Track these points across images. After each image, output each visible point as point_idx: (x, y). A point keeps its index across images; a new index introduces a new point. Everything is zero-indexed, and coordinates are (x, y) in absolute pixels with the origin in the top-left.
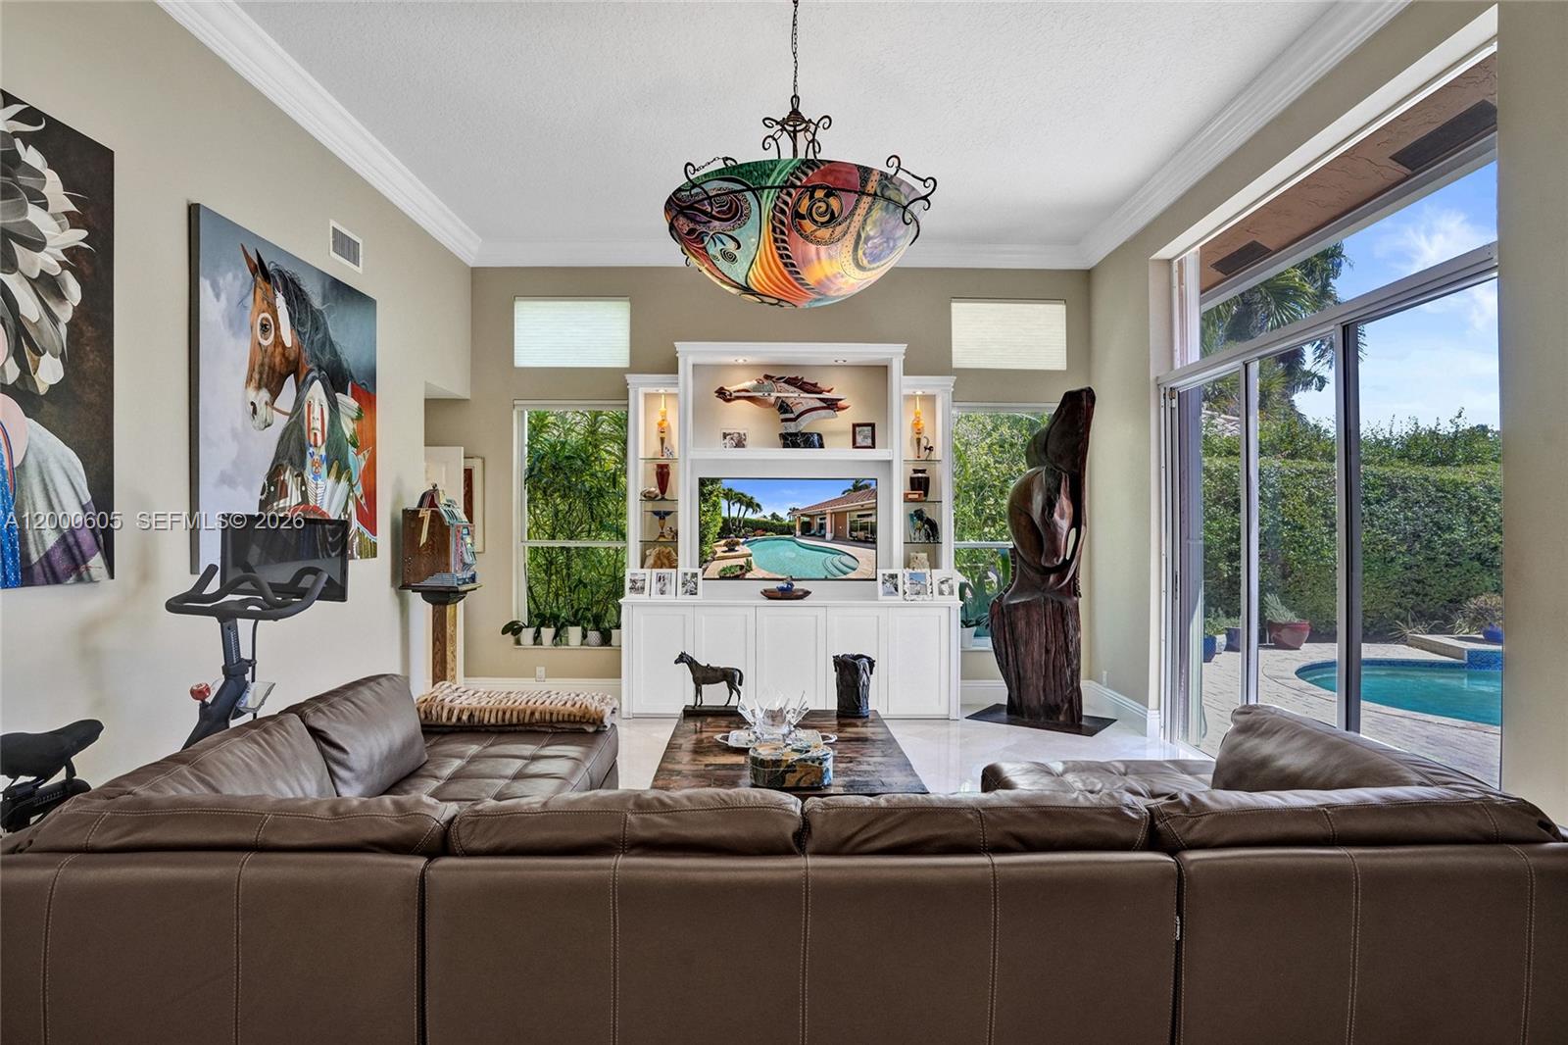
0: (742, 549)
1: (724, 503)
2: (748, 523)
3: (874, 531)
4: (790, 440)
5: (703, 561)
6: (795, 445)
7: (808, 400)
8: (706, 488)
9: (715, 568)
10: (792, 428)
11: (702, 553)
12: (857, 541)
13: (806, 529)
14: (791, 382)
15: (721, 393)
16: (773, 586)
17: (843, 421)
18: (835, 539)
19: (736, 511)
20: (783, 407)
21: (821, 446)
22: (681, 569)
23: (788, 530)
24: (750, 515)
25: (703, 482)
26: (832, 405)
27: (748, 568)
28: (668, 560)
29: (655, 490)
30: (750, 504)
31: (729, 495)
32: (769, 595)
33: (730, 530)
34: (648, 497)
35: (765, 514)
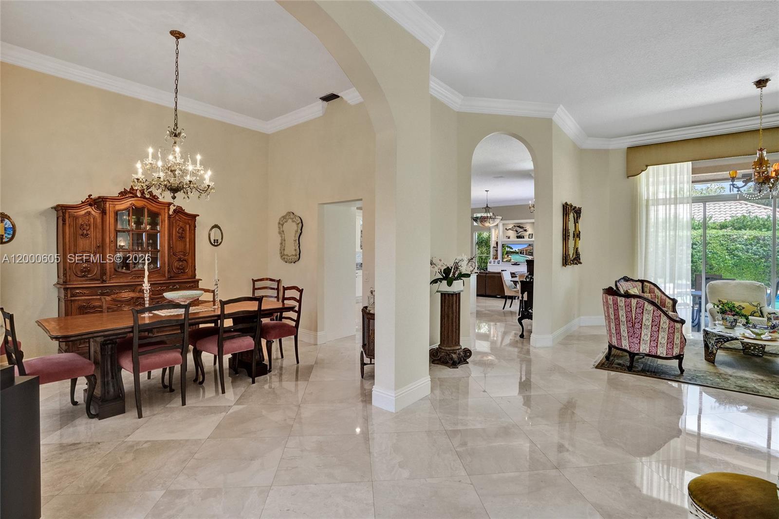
0: (510, 257)
1: (507, 248)
2: (511, 252)
3: (532, 253)
4: (518, 237)
5: (503, 259)
6: (519, 238)
7: (521, 230)
8: (503, 246)
9: (505, 260)
10: (518, 235)
11: (503, 257)
12: (529, 255)
13: (521, 253)
14: (518, 227)
15: (506, 229)
16: (513, 263)
17: (528, 233)
18: (526, 255)
19: (509, 249)
20: (517, 231)
21: (524, 238)
22: (498, 260)
23: (518, 253)
24: (511, 250)
25: (503, 245)
26: (525, 230)
27: (511, 260)
28: (496, 258)
29: (496, 246)
30: (511, 248)
31: (507, 247)
32: (512, 264)
33: (508, 253)
34: (494, 247)
35: (514, 250)
